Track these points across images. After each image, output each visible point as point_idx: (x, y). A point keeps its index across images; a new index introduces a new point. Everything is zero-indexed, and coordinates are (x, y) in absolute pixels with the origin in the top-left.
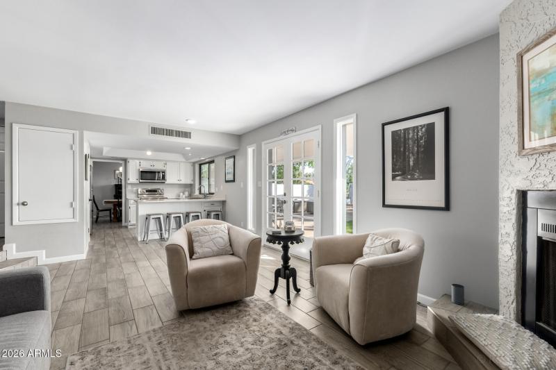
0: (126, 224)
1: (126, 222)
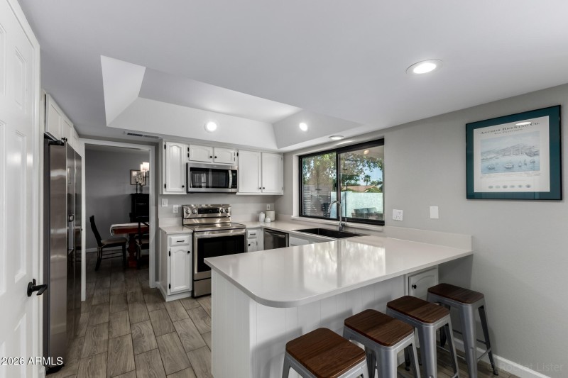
0: (159, 284)
1: (157, 279)
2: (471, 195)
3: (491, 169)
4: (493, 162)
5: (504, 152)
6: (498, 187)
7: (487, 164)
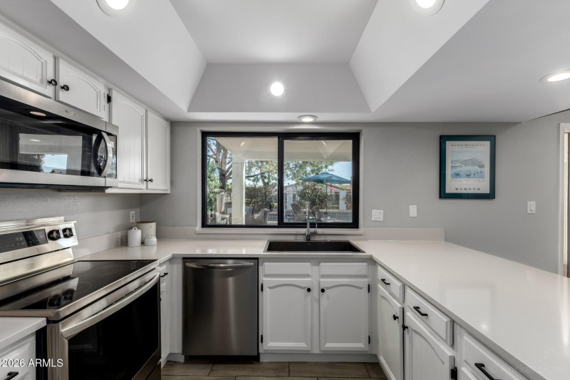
2: (443, 195)
3: (457, 175)
4: (458, 170)
5: (466, 163)
6: (461, 189)
7: (455, 170)
